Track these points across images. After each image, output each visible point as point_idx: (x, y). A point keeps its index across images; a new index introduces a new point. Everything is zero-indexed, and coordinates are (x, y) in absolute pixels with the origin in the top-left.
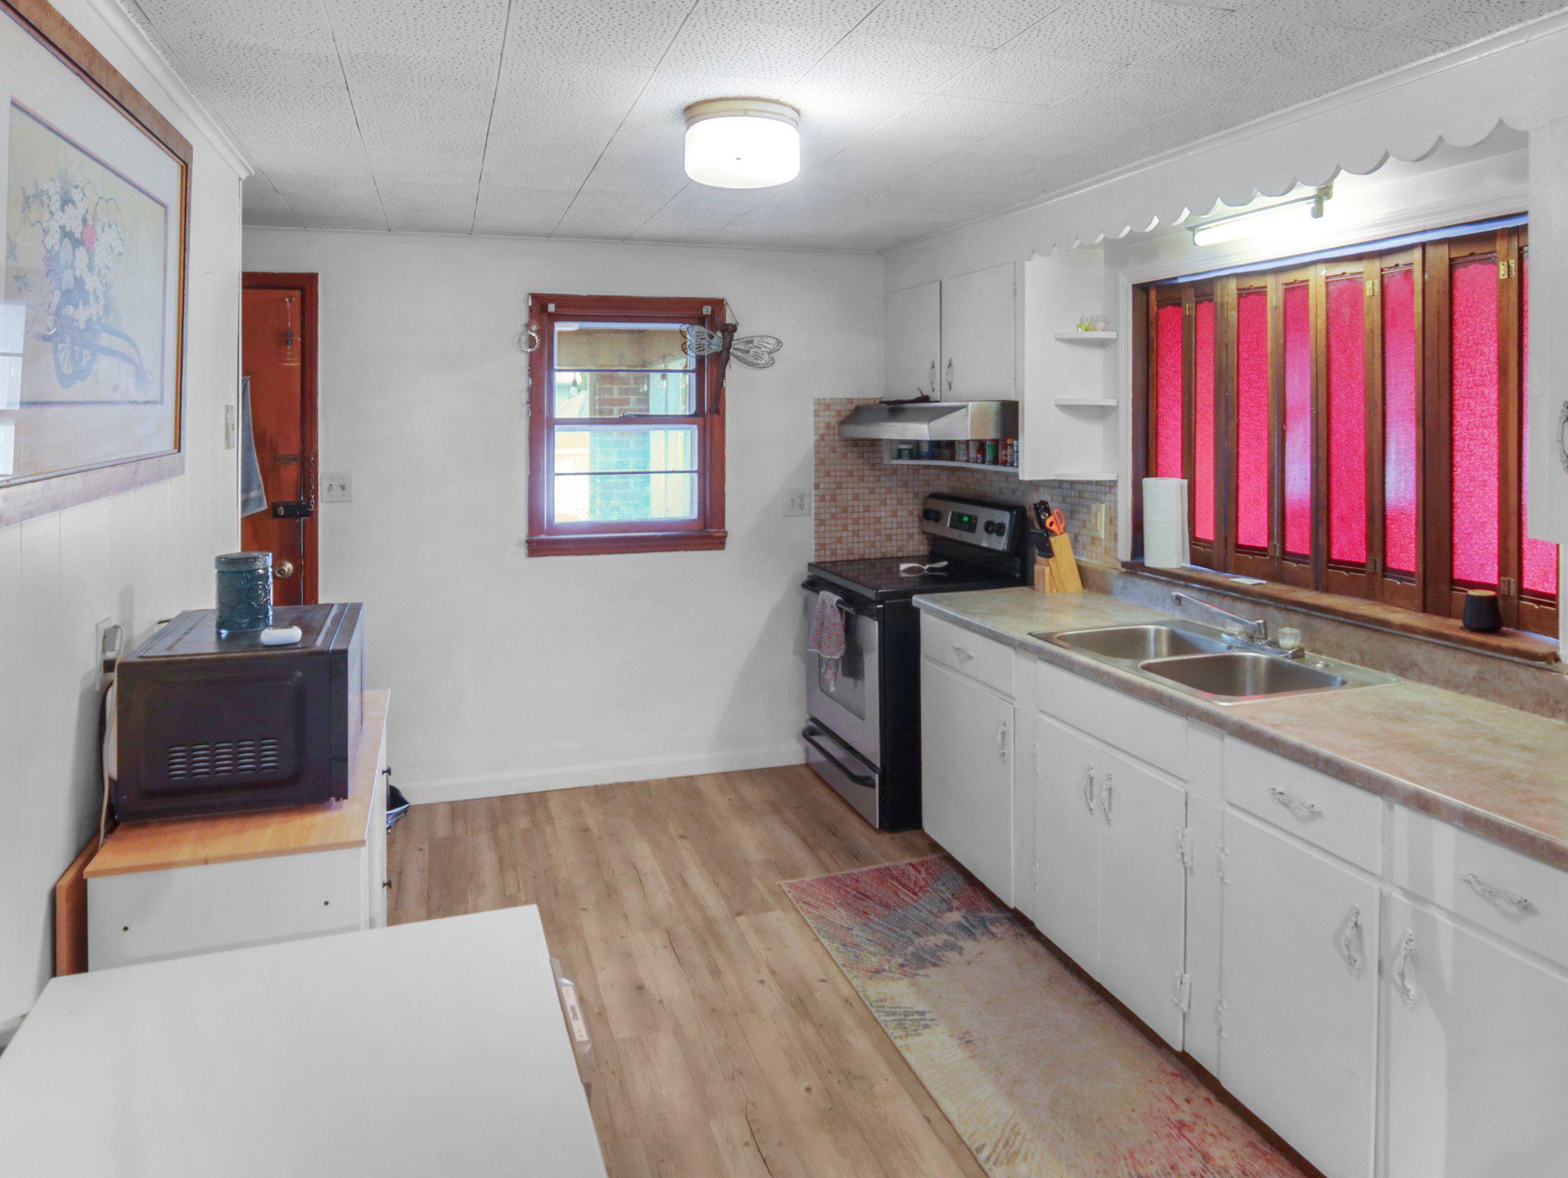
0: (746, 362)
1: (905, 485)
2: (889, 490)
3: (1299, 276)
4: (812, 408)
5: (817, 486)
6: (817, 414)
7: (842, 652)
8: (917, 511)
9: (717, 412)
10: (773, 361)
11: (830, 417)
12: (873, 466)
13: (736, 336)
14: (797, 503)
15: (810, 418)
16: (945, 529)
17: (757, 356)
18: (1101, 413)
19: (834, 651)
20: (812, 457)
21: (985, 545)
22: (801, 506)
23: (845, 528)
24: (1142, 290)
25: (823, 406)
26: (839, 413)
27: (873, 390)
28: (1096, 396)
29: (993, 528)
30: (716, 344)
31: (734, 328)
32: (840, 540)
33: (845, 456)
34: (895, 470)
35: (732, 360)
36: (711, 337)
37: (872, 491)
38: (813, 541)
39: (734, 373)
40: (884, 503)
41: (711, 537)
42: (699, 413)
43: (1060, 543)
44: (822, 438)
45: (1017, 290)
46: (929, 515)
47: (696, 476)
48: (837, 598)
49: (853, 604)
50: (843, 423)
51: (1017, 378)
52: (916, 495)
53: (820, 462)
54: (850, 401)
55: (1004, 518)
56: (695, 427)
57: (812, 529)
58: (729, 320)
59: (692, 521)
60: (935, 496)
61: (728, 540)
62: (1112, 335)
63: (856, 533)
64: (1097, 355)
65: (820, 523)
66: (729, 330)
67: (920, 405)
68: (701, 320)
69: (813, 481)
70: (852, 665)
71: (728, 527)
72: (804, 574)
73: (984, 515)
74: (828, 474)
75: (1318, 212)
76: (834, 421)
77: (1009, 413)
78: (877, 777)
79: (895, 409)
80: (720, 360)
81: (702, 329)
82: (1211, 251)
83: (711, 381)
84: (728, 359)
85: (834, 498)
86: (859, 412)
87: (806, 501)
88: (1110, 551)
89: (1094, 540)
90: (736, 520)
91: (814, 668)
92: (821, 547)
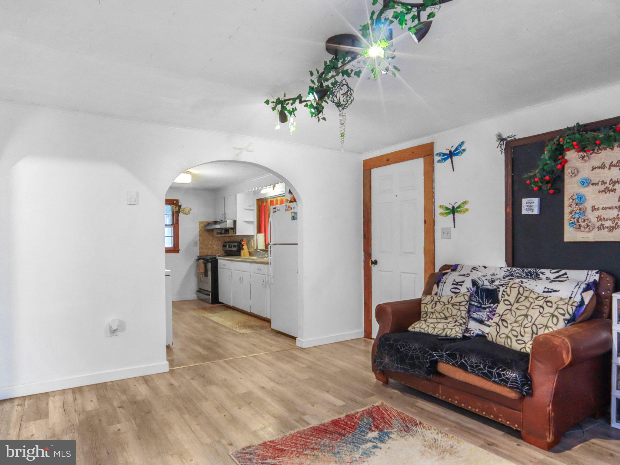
0: (183, 213)
1: (219, 240)
2: (216, 241)
3: (272, 199)
4: (198, 223)
5: (199, 240)
6: (199, 224)
7: (204, 271)
8: (222, 245)
9: (177, 224)
10: (189, 213)
11: (203, 225)
12: (212, 236)
13: (181, 207)
14: (195, 243)
15: (198, 226)
16: (227, 248)
17: (186, 212)
18: (252, 223)
19: (202, 270)
20: (198, 234)
21: (233, 250)
22: (196, 244)
23: (206, 249)
24: (258, 200)
25: (201, 223)
26: (204, 224)
27: (212, 220)
28: (252, 220)
29: (235, 246)
30: (177, 209)
31: (181, 206)
32: (205, 252)
33: (206, 234)
34: (217, 237)
35: (181, 213)
36: (176, 208)
37: (212, 241)
38: (199, 252)
39: (181, 216)
40: (214, 244)
41: (176, 250)
42: (173, 224)
43: (245, 247)
44: (201, 230)
45: (236, 200)
46: (224, 246)
47: (172, 238)
48: (202, 260)
49: (206, 261)
50: (205, 226)
51: (236, 216)
52: (222, 242)
53: (200, 235)
54: (207, 222)
55: (236, 244)
56: (172, 227)
57: (199, 249)
58: (180, 204)
59: (172, 247)
60: (225, 242)
61: (180, 251)
62: (253, 208)
63: (208, 250)
64: (252, 212)
65: (200, 248)
66: (180, 206)
67: (221, 222)
68: (173, 204)
69: (198, 239)
70: (206, 275)
71: (180, 248)
72: (197, 258)
73: (233, 244)
74: (202, 237)
75: (274, 189)
76: (203, 226)
77: (235, 222)
78: (211, 294)
79: (215, 223)
80: (178, 213)
81: (173, 206)
82: (265, 194)
83: (176, 217)
84: (179, 213)
85: (203, 242)
86: (209, 224)
87: (197, 243)
88: (254, 248)
89: (252, 246)
90: (182, 247)
91: (198, 275)
92: (200, 253)
